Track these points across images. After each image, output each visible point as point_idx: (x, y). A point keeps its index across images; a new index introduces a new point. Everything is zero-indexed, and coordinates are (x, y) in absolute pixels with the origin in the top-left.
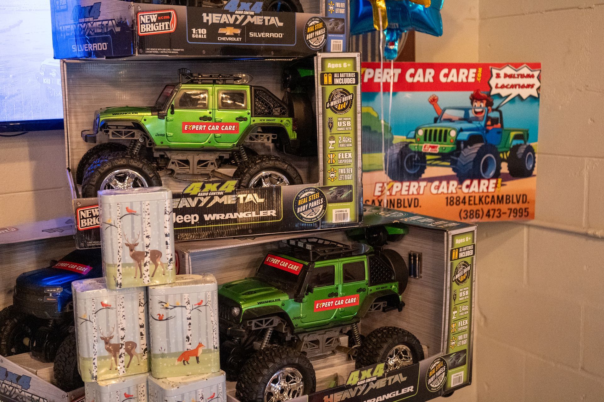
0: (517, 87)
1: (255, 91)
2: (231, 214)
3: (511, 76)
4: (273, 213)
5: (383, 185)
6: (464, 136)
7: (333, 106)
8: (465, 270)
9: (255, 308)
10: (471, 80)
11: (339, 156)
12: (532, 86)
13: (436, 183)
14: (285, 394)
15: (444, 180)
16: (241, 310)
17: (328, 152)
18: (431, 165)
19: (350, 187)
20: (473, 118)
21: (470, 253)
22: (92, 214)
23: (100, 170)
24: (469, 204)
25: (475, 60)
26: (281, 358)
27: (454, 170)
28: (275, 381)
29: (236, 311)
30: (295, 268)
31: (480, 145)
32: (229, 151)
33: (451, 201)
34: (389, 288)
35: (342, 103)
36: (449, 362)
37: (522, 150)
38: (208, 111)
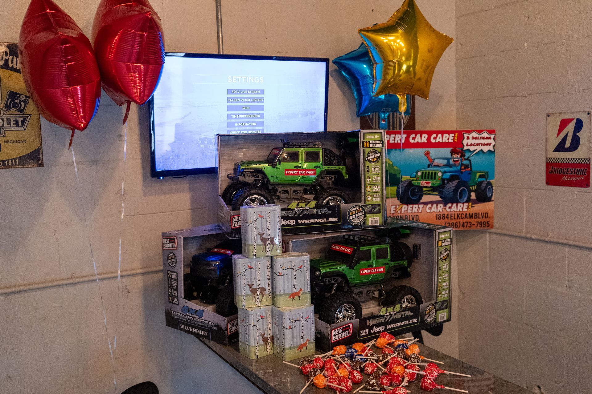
0: (481, 145)
1: (325, 151)
2: (313, 220)
3: (476, 138)
4: (336, 219)
5: (396, 207)
6: (447, 176)
7: (370, 160)
8: (446, 253)
9: (328, 272)
10: (451, 141)
11: (373, 187)
12: (490, 144)
13: (430, 205)
14: (346, 319)
15: (435, 204)
16: (321, 272)
17: (367, 185)
18: (426, 194)
19: (379, 205)
20: (452, 164)
21: (449, 243)
22: (239, 219)
23: (243, 196)
24: (451, 219)
25: (454, 129)
26: (343, 298)
27: (441, 197)
28: (340, 312)
29: (317, 273)
30: (349, 251)
31: (457, 181)
32: (310, 185)
33: (439, 217)
34: (402, 263)
35: (375, 158)
36: (437, 306)
37: (484, 185)
38: (299, 163)
